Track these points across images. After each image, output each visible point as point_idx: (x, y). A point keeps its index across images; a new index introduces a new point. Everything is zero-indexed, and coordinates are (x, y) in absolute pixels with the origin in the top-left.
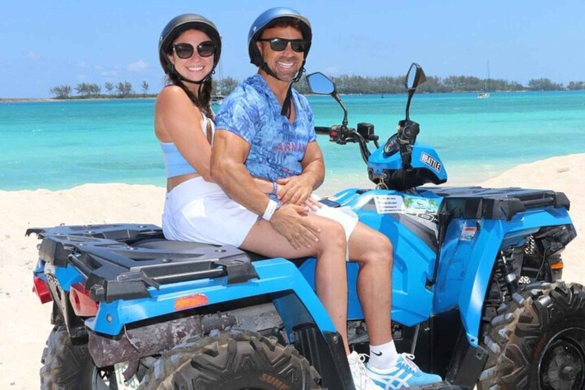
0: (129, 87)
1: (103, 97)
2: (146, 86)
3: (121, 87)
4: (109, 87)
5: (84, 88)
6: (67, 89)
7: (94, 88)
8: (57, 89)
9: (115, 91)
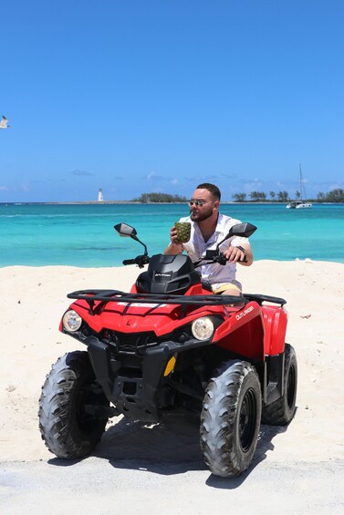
0: (286, 195)
1: (268, 201)
2: (298, 194)
3: (281, 195)
4: (272, 194)
5: (255, 195)
6: (243, 196)
7: (263, 195)
8: (237, 195)
9: (276, 198)
